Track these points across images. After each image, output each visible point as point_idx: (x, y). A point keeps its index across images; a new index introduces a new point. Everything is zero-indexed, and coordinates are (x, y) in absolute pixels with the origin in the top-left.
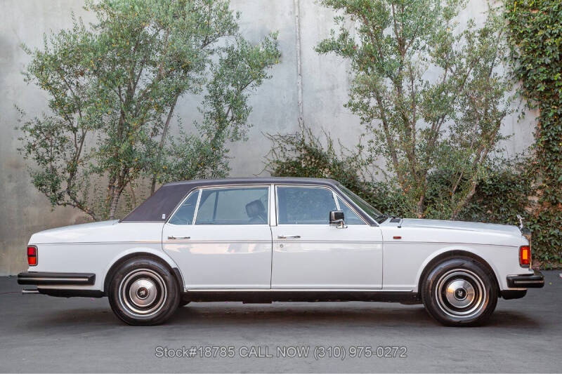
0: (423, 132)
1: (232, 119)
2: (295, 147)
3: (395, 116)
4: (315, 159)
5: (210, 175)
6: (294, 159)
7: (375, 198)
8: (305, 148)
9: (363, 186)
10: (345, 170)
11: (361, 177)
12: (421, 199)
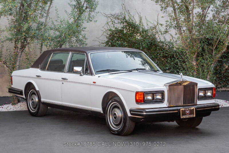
0: (197, 16)
1: (87, 8)
2: (120, 21)
3: (181, 5)
4: (132, 28)
5: (75, 41)
6: (120, 28)
7: (167, 51)
8: (126, 22)
9: (159, 44)
10: (149, 34)
11: (158, 38)
12: (196, 54)
